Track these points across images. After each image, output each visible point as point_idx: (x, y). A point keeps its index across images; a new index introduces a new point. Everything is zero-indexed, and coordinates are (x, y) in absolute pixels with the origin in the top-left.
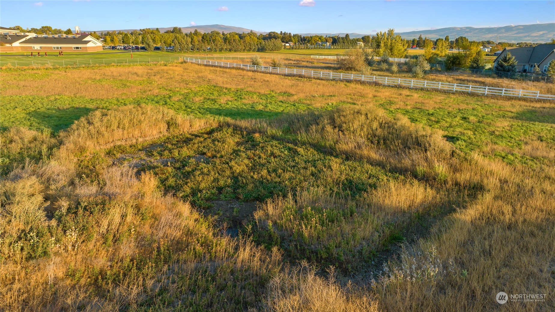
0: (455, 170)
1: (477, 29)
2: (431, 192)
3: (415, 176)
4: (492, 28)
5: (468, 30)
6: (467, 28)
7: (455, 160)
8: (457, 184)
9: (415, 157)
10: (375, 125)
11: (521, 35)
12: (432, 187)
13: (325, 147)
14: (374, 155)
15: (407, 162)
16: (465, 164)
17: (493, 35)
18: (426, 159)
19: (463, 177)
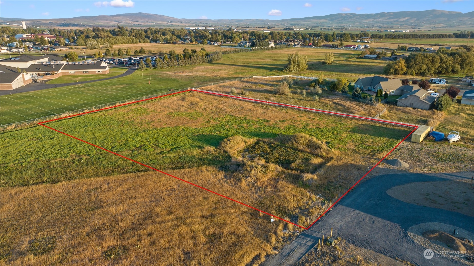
0: (327, 154)
1: (358, 15)
2: (322, 160)
3: (319, 156)
4: (370, 14)
5: (351, 16)
6: (351, 14)
7: (328, 152)
8: (328, 157)
9: (318, 151)
10: (307, 141)
11: (392, 20)
12: (322, 158)
13: (294, 148)
14: (308, 151)
15: (316, 152)
16: (330, 153)
17: (371, 20)
18: (321, 151)
19: (329, 156)
